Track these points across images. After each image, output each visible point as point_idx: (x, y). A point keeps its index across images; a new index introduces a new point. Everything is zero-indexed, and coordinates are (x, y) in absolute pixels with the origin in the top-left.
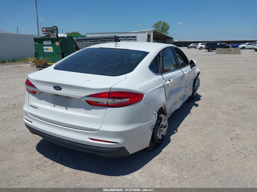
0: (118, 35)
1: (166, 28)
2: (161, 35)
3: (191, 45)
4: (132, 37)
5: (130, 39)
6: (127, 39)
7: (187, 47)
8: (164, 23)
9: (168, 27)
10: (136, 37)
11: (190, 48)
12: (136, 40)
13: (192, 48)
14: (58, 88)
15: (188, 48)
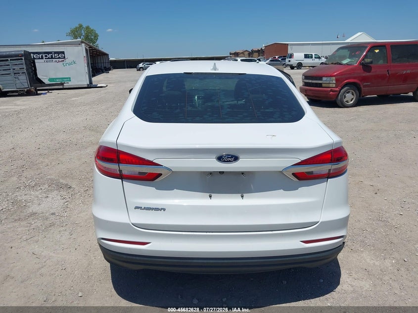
0: (30, 50)
1: (93, 37)
2: (92, 49)
3: (141, 65)
4: (55, 53)
5: (52, 56)
6: (47, 56)
7: (136, 69)
8: (88, 28)
9: (96, 36)
10: (63, 53)
11: (141, 69)
12: (64, 58)
13: (143, 69)
14: (231, 158)
15: (138, 70)
